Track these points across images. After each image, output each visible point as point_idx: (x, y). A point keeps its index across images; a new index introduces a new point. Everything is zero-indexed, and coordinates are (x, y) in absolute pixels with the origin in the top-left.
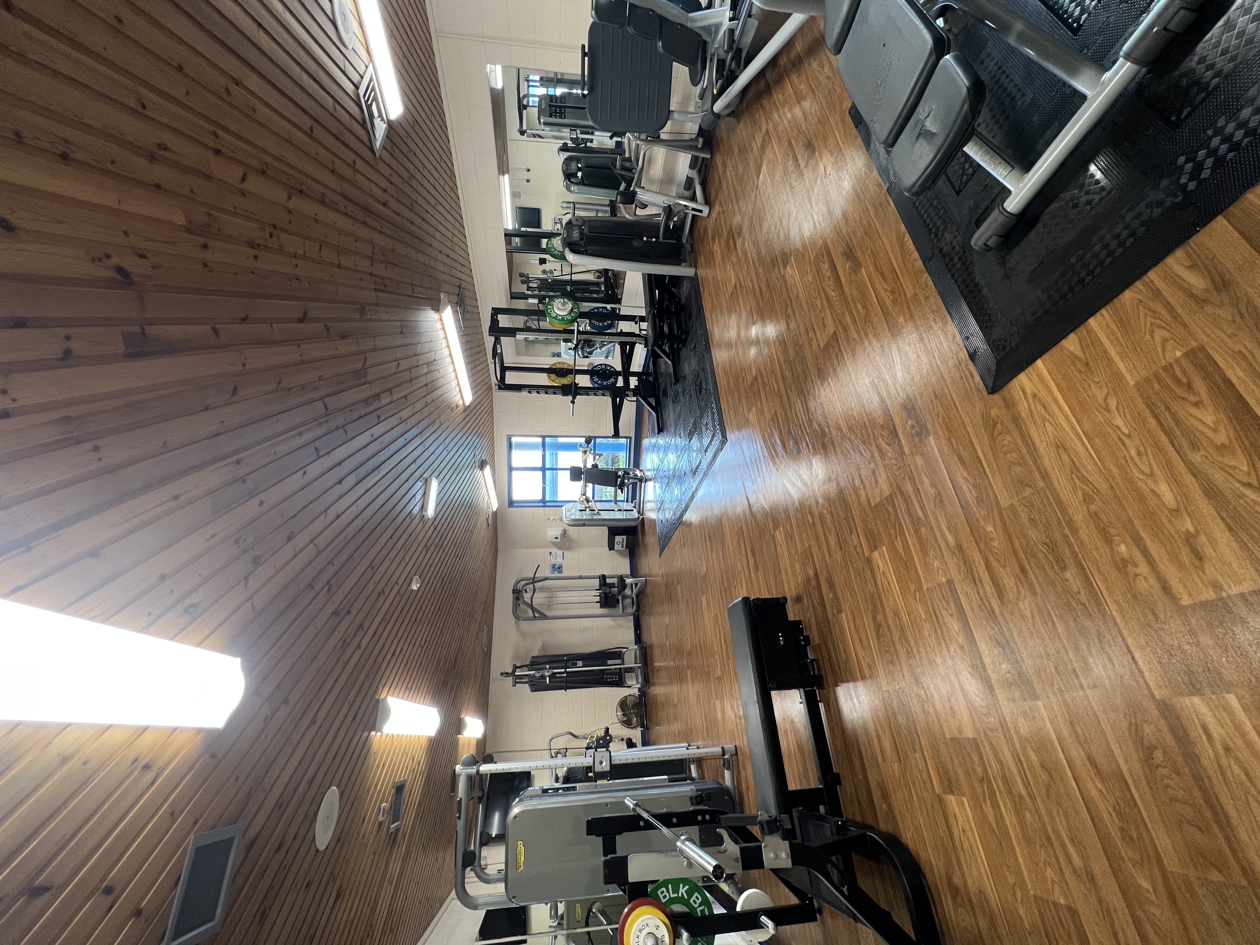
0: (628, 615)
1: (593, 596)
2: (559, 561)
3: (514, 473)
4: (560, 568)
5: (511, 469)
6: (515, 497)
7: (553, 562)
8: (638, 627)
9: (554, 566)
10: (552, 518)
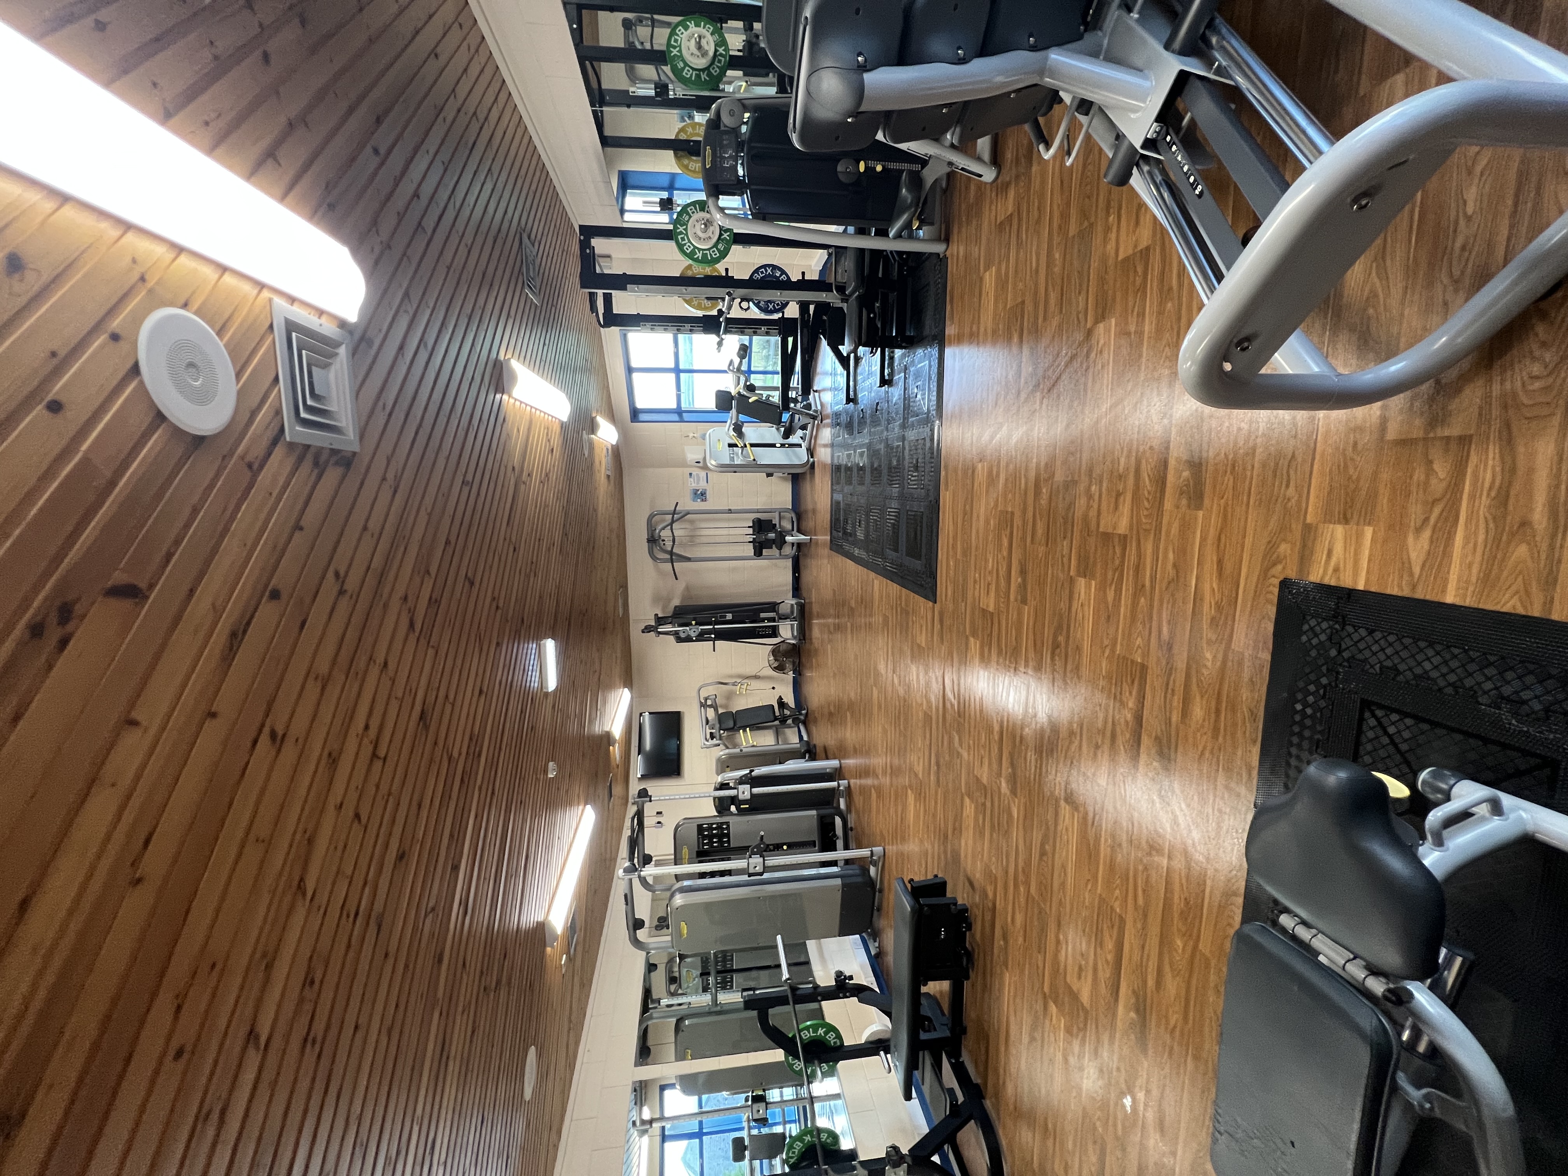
0: (786, 557)
1: (744, 531)
2: (702, 485)
3: (635, 376)
4: (703, 494)
5: (630, 370)
6: (640, 404)
7: (694, 485)
8: (796, 568)
9: (695, 492)
10: (691, 435)
